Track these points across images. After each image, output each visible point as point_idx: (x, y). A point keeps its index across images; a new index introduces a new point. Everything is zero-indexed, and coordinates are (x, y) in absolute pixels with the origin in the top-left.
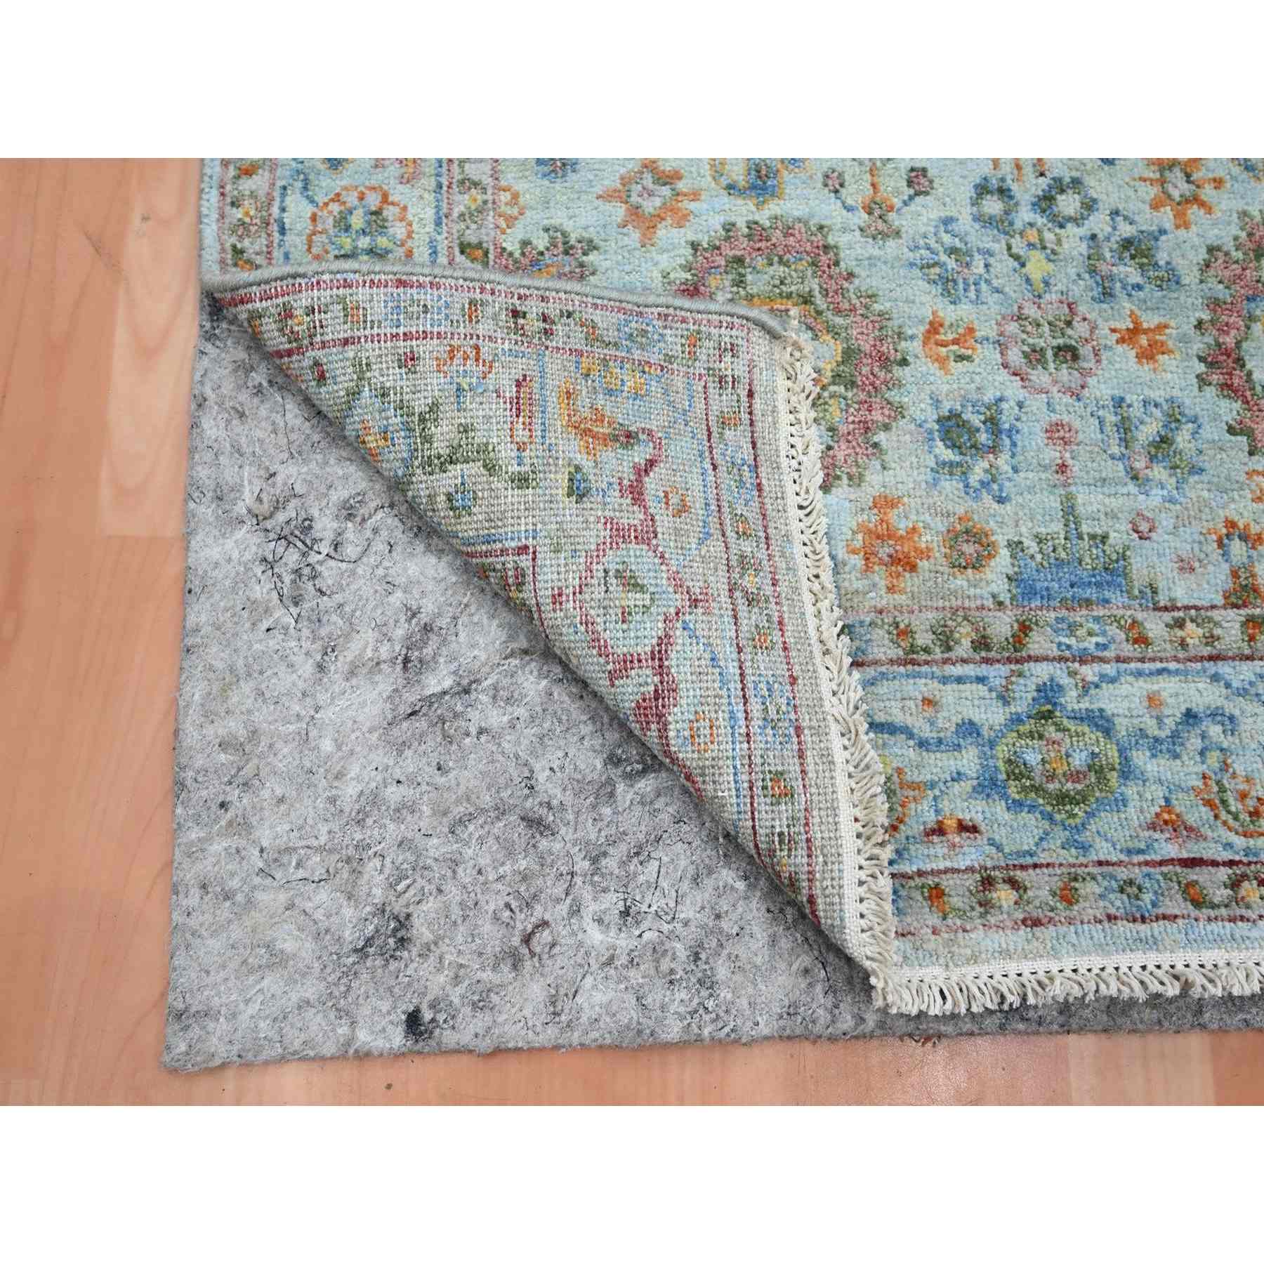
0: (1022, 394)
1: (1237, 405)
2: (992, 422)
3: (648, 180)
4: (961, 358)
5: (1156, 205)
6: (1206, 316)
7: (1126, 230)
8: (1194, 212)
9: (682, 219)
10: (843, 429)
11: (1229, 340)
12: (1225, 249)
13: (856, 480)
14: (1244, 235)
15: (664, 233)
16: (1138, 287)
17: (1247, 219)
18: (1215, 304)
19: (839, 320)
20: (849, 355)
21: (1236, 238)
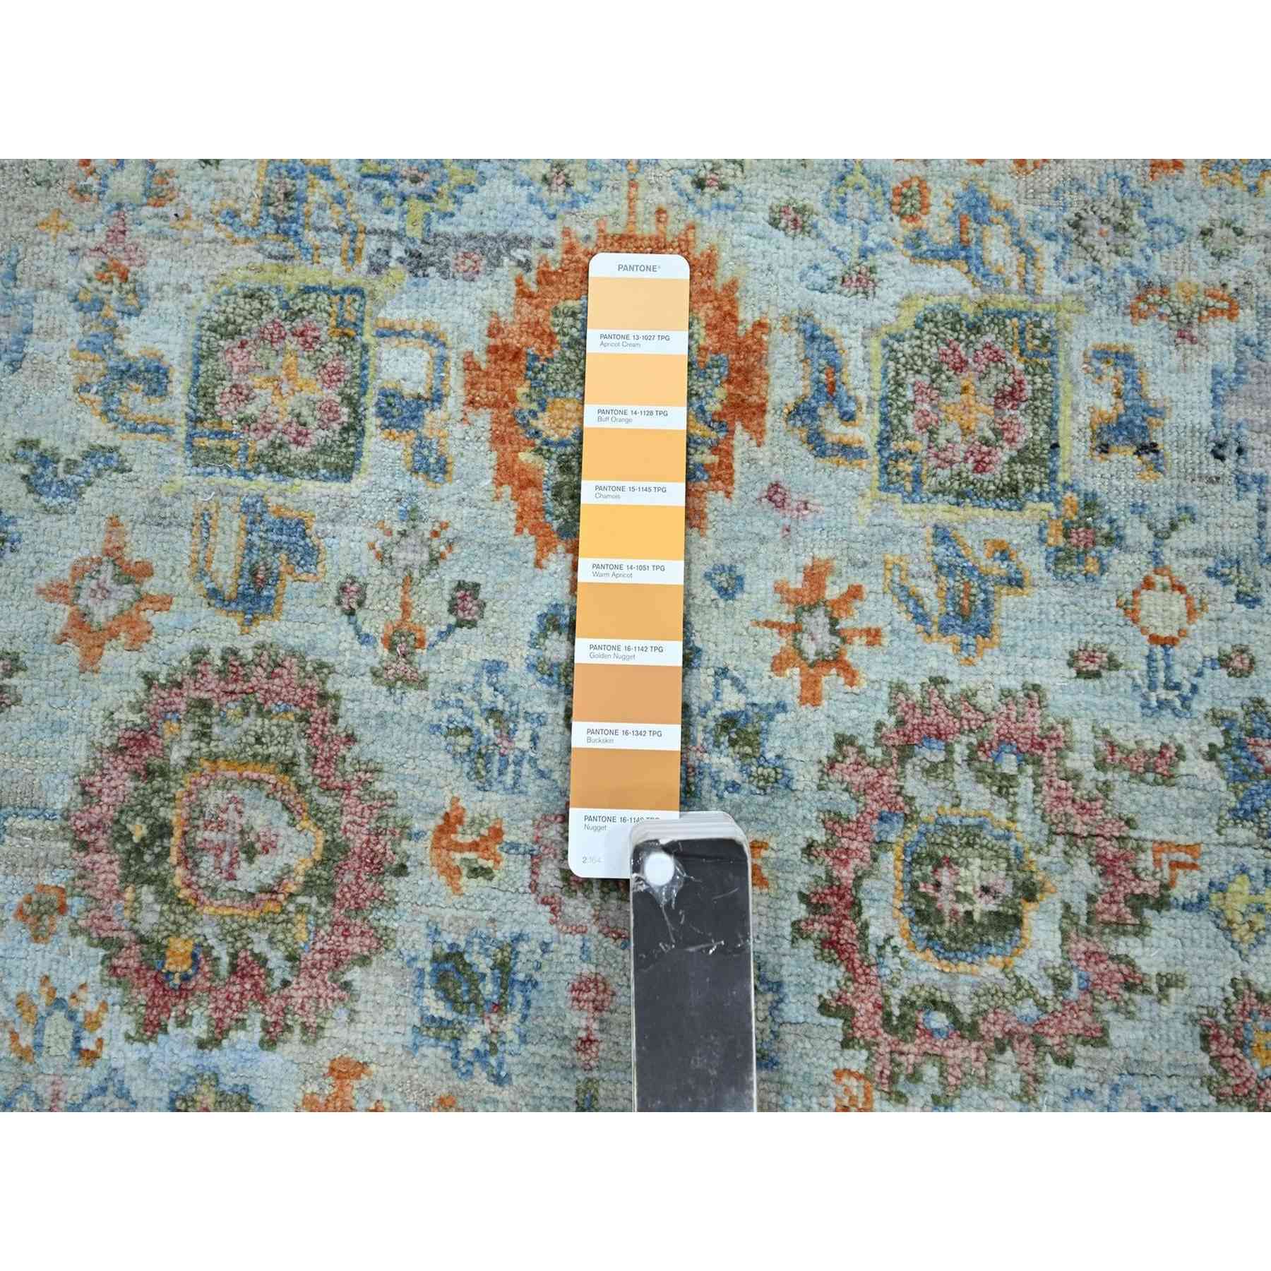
0: (549, 933)
1: (839, 973)
2: (503, 969)
3: (107, 572)
4: (476, 872)
5: (779, 665)
6: (820, 836)
7: (732, 700)
8: (831, 681)
9: (139, 637)
10: (308, 957)
11: (846, 875)
12: (860, 742)
13: (312, 1033)
14: (891, 721)
15: (115, 656)
16: (734, 787)
17: (901, 696)
18: (833, 820)
19: (327, 802)
20: (334, 853)
21: (879, 726)
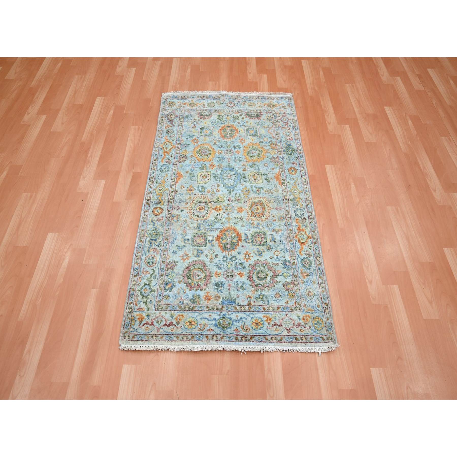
0: (225, 281)
1: (251, 282)
2: (222, 284)
3: (185, 255)
4: (219, 276)
5: (244, 259)
6: (249, 272)
7: (240, 262)
8: (249, 260)
9: (188, 259)
10: (204, 284)
11: (251, 275)
12: (252, 264)
13: (205, 290)
14: (254, 263)
15: (186, 261)
16: (241, 268)
17: (255, 261)
18: (250, 270)
19: (205, 272)
20: (206, 276)
